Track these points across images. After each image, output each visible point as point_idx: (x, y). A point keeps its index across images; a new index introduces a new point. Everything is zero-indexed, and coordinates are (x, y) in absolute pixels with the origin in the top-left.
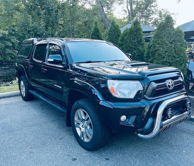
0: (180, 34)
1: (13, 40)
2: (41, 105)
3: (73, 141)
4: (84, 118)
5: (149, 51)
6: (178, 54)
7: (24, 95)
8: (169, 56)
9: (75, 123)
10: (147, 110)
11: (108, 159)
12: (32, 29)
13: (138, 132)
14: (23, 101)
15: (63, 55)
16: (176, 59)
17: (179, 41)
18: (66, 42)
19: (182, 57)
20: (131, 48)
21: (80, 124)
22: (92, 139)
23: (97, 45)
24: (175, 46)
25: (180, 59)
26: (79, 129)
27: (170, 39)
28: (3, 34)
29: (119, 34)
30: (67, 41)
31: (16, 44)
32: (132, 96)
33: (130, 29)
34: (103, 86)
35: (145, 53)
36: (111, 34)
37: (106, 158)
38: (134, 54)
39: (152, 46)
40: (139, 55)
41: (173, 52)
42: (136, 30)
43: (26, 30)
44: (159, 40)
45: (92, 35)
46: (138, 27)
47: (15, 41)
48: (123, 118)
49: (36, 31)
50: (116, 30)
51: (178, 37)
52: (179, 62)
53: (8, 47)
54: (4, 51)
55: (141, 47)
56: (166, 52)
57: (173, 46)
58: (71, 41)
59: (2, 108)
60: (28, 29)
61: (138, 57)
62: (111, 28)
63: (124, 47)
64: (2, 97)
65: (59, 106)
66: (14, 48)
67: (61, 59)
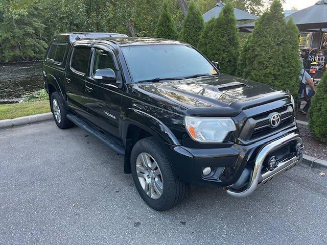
0: (291, 31)
1: (36, 25)
2: (86, 136)
3: (134, 194)
4: (150, 165)
5: (245, 55)
6: (288, 62)
7: (60, 121)
8: (274, 65)
9: (138, 172)
10: (242, 156)
11: (184, 223)
12: (65, 15)
13: (227, 189)
14: (58, 129)
15: (118, 68)
16: (284, 70)
17: (290, 43)
18: (121, 47)
19: (293, 67)
20: (219, 50)
21: (144, 173)
22: (162, 195)
23: (167, 51)
24: (283, 50)
25: (290, 70)
26: (143, 179)
27: (278, 39)
28: (19, 15)
29: (201, 26)
30: (122, 45)
31: (41, 31)
32: (220, 140)
33: (217, 19)
34: (176, 122)
35: (239, 57)
36: (188, 25)
37: (181, 222)
38: (223, 59)
39: (250, 49)
40: (229, 61)
41: (280, 58)
42: (226, 22)
43: (56, 16)
44: (260, 40)
45: (158, 26)
46: (230, 16)
47: (39, 25)
48: (207, 170)
49: (71, 18)
50: (195, 19)
51: (289, 37)
52: (289, 75)
53: (28, 35)
54: (23, 42)
55: (233, 48)
56: (270, 58)
57: (282, 50)
58: (128, 45)
59: (28, 140)
60: (59, 15)
61: (229, 63)
62: (189, 17)
63: (208, 47)
64: (26, 123)
65: (113, 144)
66: (37, 35)
67: (113, 76)
